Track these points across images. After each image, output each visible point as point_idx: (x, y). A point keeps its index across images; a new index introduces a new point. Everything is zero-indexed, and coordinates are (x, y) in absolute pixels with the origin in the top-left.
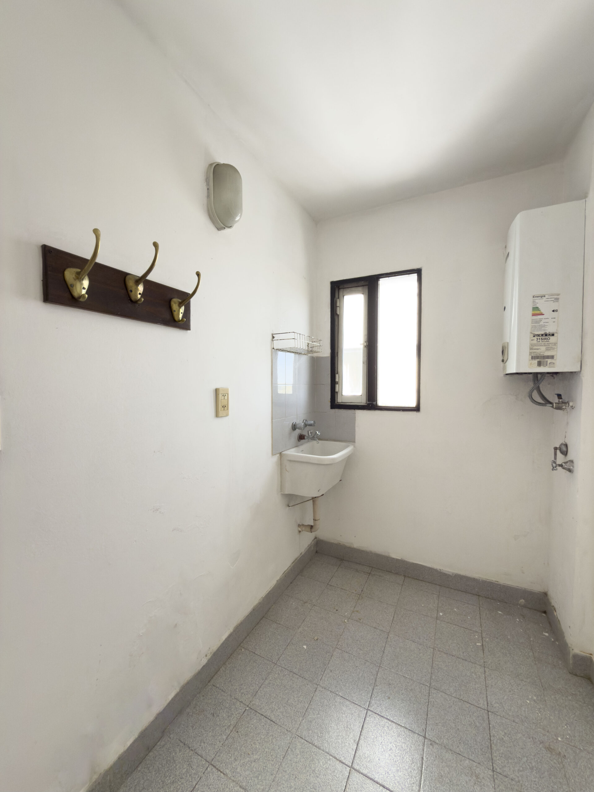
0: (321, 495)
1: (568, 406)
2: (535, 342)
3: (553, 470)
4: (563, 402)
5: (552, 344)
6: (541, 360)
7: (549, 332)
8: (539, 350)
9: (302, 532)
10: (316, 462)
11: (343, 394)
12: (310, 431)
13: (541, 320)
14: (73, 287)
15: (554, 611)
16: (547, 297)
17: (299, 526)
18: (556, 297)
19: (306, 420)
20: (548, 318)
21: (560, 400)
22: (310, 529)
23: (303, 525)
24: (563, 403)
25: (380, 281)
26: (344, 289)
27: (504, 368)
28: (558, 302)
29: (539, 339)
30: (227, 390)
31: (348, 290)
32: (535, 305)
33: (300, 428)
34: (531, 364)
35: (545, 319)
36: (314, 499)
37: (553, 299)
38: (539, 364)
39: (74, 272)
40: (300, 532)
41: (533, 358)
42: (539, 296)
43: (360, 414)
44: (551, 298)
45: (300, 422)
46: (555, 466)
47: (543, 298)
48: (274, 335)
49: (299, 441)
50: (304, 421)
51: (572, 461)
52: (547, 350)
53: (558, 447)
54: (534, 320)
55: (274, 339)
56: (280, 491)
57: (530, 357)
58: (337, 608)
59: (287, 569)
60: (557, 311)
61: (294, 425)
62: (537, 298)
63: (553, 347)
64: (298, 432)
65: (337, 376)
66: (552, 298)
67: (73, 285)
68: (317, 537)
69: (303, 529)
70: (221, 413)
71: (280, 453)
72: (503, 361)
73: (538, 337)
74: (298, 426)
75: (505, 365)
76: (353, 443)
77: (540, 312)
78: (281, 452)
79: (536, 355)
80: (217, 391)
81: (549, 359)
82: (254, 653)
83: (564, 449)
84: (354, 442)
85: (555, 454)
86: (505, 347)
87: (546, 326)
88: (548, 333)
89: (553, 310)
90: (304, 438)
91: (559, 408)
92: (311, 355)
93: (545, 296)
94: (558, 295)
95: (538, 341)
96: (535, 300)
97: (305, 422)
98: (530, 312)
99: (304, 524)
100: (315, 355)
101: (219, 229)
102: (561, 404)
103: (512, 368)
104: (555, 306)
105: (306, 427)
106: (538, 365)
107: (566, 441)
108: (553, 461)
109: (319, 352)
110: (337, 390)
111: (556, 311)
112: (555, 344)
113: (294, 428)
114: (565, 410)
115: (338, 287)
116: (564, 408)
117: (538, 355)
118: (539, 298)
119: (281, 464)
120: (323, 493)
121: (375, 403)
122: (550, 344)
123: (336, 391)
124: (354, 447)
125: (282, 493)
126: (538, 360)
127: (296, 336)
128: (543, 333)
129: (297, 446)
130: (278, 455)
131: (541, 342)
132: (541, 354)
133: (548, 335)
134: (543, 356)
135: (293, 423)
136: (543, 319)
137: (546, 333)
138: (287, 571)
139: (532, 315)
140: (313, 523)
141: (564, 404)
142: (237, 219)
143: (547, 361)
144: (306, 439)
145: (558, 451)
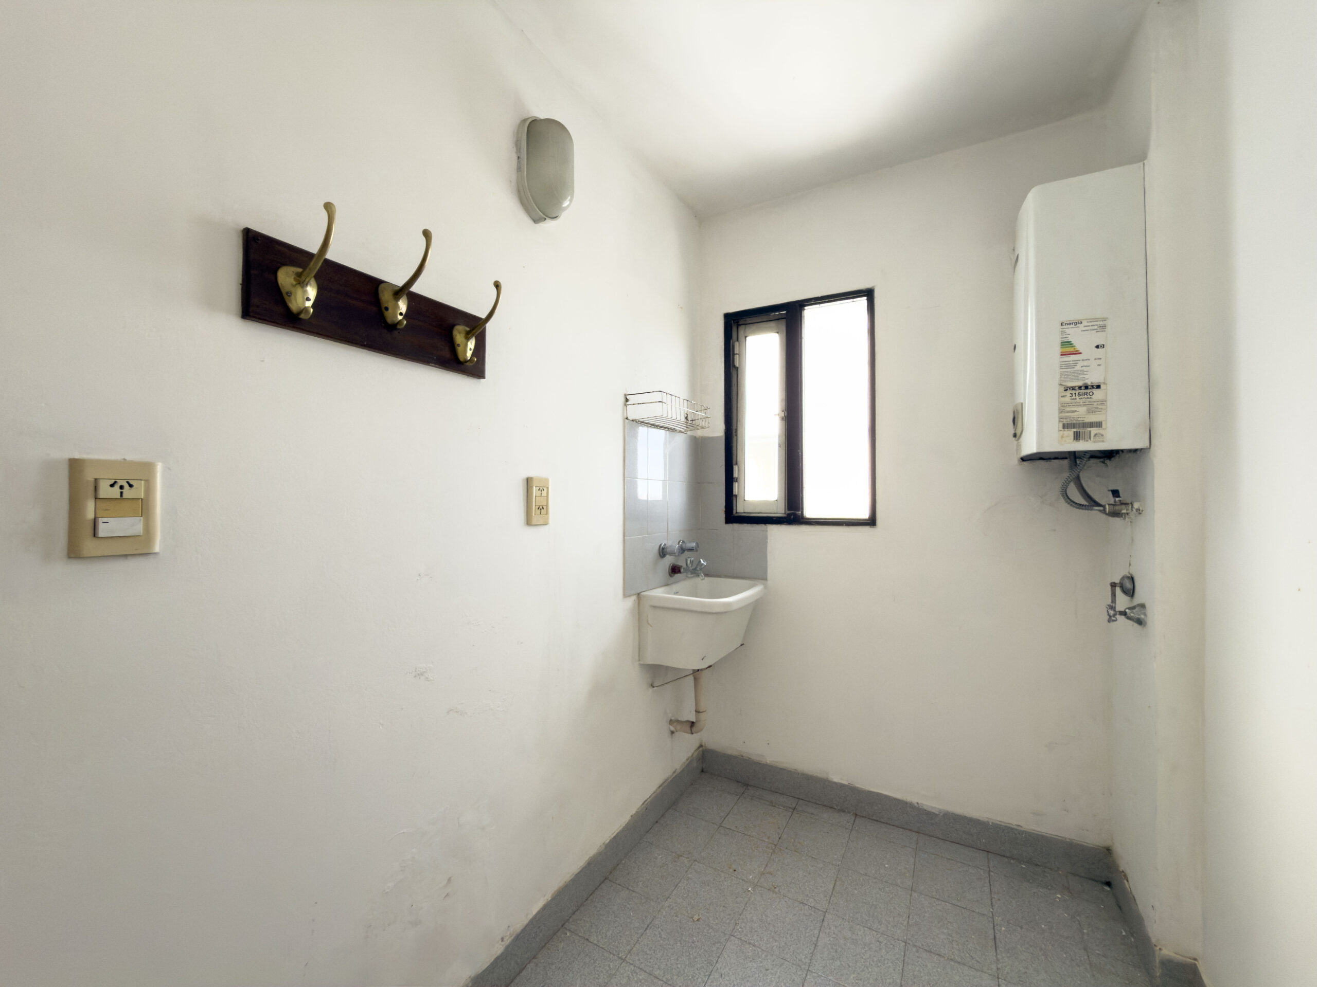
0: (707, 667)
1: (1132, 510)
2: (1068, 399)
3: (1109, 621)
4: (1122, 502)
5: (1098, 402)
6: (1079, 429)
7: (1092, 383)
8: (1076, 413)
9: (677, 734)
10: (699, 609)
11: (746, 499)
12: (689, 559)
13: (1076, 363)
14: (289, 296)
15: (1125, 881)
16: (1085, 323)
17: (671, 722)
18: (1101, 323)
19: (683, 542)
20: (1088, 360)
21: (1117, 499)
22: (689, 728)
23: (678, 721)
24: (1122, 504)
25: (805, 311)
26: (747, 325)
27: (1019, 447)
28: (1104, 331)
29: (1074, 395)
30: (547, 480)
31: (754, 327)
32: (1066, 338)
33: (672, 554)
34: (1062, 437)
35: (1083, 360)
36: (696, 672)
37: (1096, 327)
38: (1077, 437)
39: (293, 272)
40: (672, 732)
41: (1066, 426)
42: (1071, 322)
43: (774, 531)
44: (1092, 326)
45: (673, 543)
46: (1113, 613)
47: (1078, 325)
48: (628, 397)
49: (671, 576)
50: (681, 543)
51: (1143, 606)
52: (1089, 412)
53: (1117, 581)
54: (1066, 363)
55: (627, 403)
56: (637, 658)
57: (1061, 425)
58: (734, 867)
59: (650, 797)
60: (1103, 346)
61: (663, 549)
62: (1069, 326)
63: (1100, 407)
64: (669, 561)
65: (736, 468)
66: (1094, 325)
67: (291, 294)
68: (703, 744)
69: (679, 727)
70: (535, 518)
71: (639, 594)
72: (1015, 435)
73: (1073, 392)
74: (668, 550)
75: (1018, 443)
76: (763, 581)
77: (1074, 349)
78: (639, 592)
79: (1071, 422)
80: (528, 482)
81: (1092, 427)
82: (587, 940)
83: (1128, 585)
84: (766, 579)
85: (1114, 595)
86: (1018, 413)
87: (1085, 373)
88: (1089, 384)
89: (1096, 345)
90: (679, 572)
91: (1115, 514)
92: (692, 434)
93: (1081, 323)
94: (1104, 319)
95: (1073, 398)
96: (1065, 330)
97: (681, 545)
98: (1058, 350)
99: (680, 719)
100: (699, 433)
101: (536, 221)
102: (1119, 505)
103: (1030, 446)
104: (1099, 339)
105: (683, 553)
106: (1074, 439)
107: (1131, 572)
108: (1108, 605)
109: (705, 428)
110: (735, 491)
111: (1101, 346)
112: (1103, 402)
113: (663, 553)
114: (1127, 516)
115: (738, 322)
116: (1125, 513)
117: (1073, 422)
118: (1071, 326)
119: (639, 614)
120: (711, 664)
121: (800, 512)
122: (1094, 402)
123: (734, 494)
124: (765, 587)
125: (642, 663)
126: (1075, 430)
127: (664, 398)
128: (1080, 383)
129: (667, 585)
130: (634, 597)
131: (1078, 400)
132: (1079, 419)
133: (1089, 387)
134: (1083, 423)
135: (661, 545)
136: (1079, 360)
137: (1085, 384)
138: (650, 799)
139: (1062, 355)
140: (694, 717)
141: (1123, 506)
142: (566, 204)
143: (1090, 432)
144: (684, 573)
145: (1118, 590)
